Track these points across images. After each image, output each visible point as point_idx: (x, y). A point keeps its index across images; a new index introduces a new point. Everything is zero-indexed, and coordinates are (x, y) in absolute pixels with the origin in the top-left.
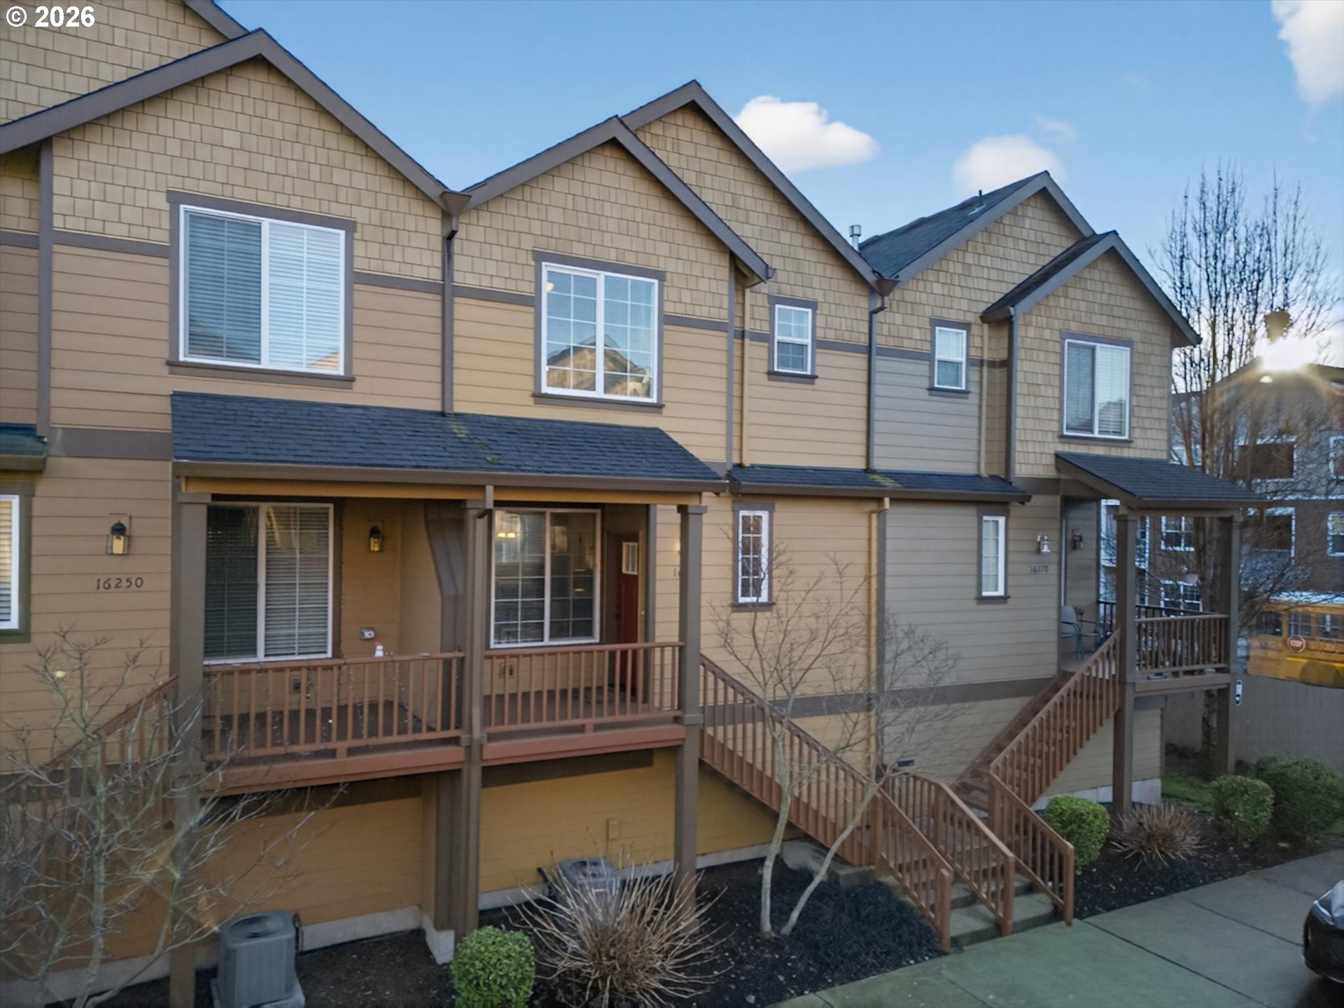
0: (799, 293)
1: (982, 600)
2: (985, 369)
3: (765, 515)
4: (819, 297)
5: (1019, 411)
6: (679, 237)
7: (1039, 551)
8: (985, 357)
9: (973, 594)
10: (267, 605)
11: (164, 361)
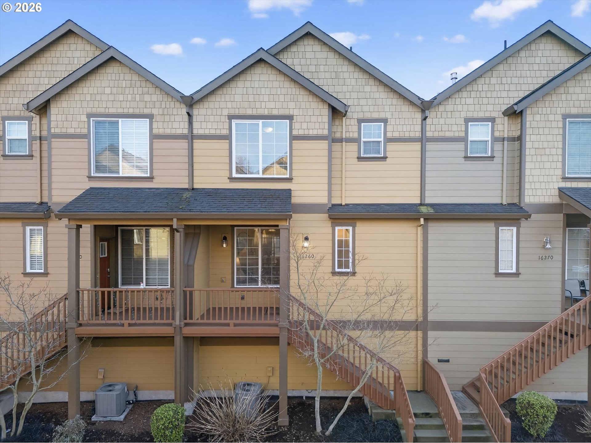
0: (375, 116)
1: (498, 274)
2: (506, 142)
3: (350, 229)
4: (388, 115)
5: (528, 166)
6: (300, 98)
7: (544, 247)
8: (506, 136)
9: (493, 271)
10: (146, 266)
11: (86, 176)
